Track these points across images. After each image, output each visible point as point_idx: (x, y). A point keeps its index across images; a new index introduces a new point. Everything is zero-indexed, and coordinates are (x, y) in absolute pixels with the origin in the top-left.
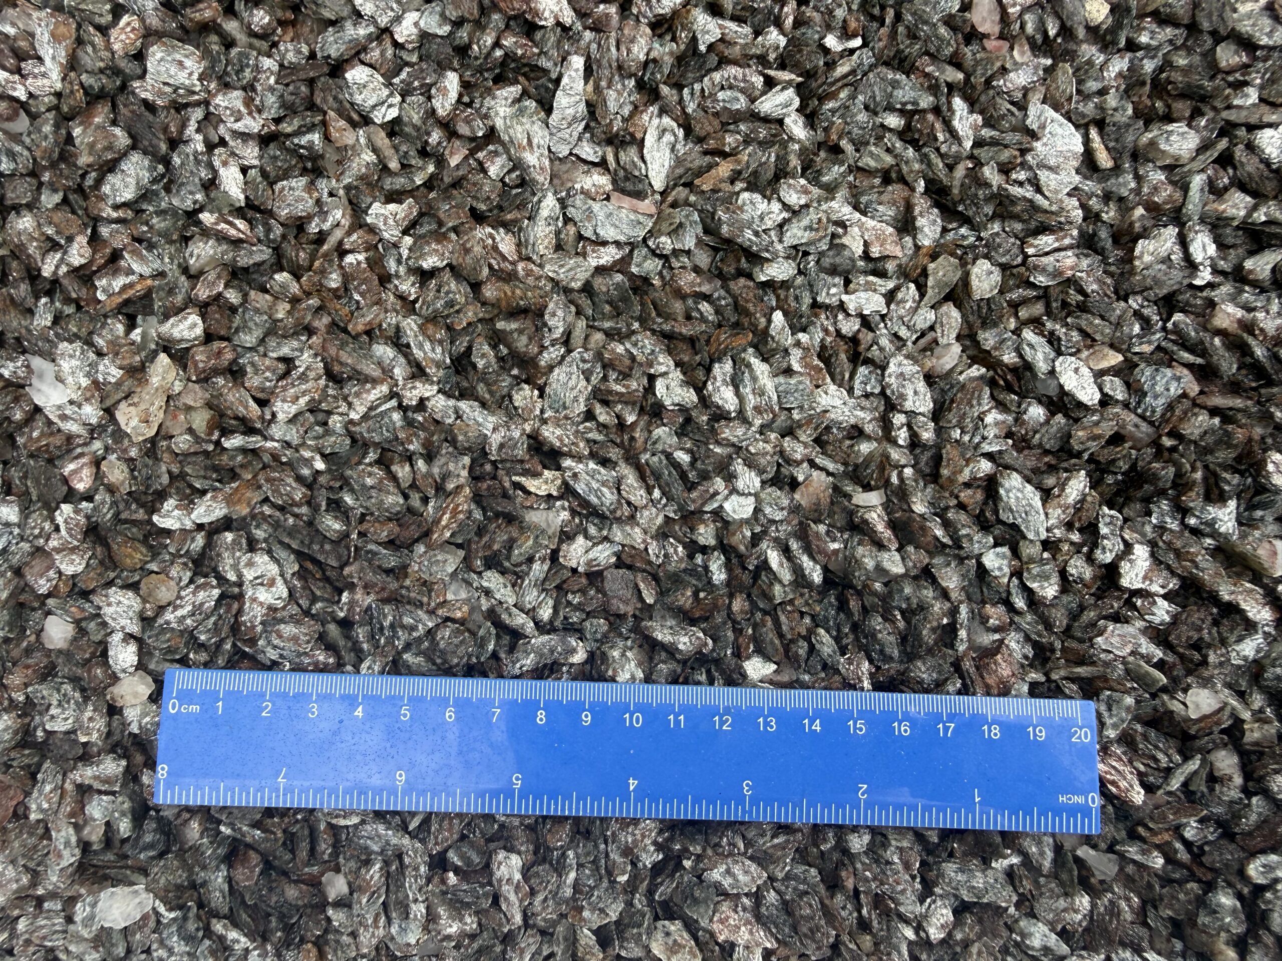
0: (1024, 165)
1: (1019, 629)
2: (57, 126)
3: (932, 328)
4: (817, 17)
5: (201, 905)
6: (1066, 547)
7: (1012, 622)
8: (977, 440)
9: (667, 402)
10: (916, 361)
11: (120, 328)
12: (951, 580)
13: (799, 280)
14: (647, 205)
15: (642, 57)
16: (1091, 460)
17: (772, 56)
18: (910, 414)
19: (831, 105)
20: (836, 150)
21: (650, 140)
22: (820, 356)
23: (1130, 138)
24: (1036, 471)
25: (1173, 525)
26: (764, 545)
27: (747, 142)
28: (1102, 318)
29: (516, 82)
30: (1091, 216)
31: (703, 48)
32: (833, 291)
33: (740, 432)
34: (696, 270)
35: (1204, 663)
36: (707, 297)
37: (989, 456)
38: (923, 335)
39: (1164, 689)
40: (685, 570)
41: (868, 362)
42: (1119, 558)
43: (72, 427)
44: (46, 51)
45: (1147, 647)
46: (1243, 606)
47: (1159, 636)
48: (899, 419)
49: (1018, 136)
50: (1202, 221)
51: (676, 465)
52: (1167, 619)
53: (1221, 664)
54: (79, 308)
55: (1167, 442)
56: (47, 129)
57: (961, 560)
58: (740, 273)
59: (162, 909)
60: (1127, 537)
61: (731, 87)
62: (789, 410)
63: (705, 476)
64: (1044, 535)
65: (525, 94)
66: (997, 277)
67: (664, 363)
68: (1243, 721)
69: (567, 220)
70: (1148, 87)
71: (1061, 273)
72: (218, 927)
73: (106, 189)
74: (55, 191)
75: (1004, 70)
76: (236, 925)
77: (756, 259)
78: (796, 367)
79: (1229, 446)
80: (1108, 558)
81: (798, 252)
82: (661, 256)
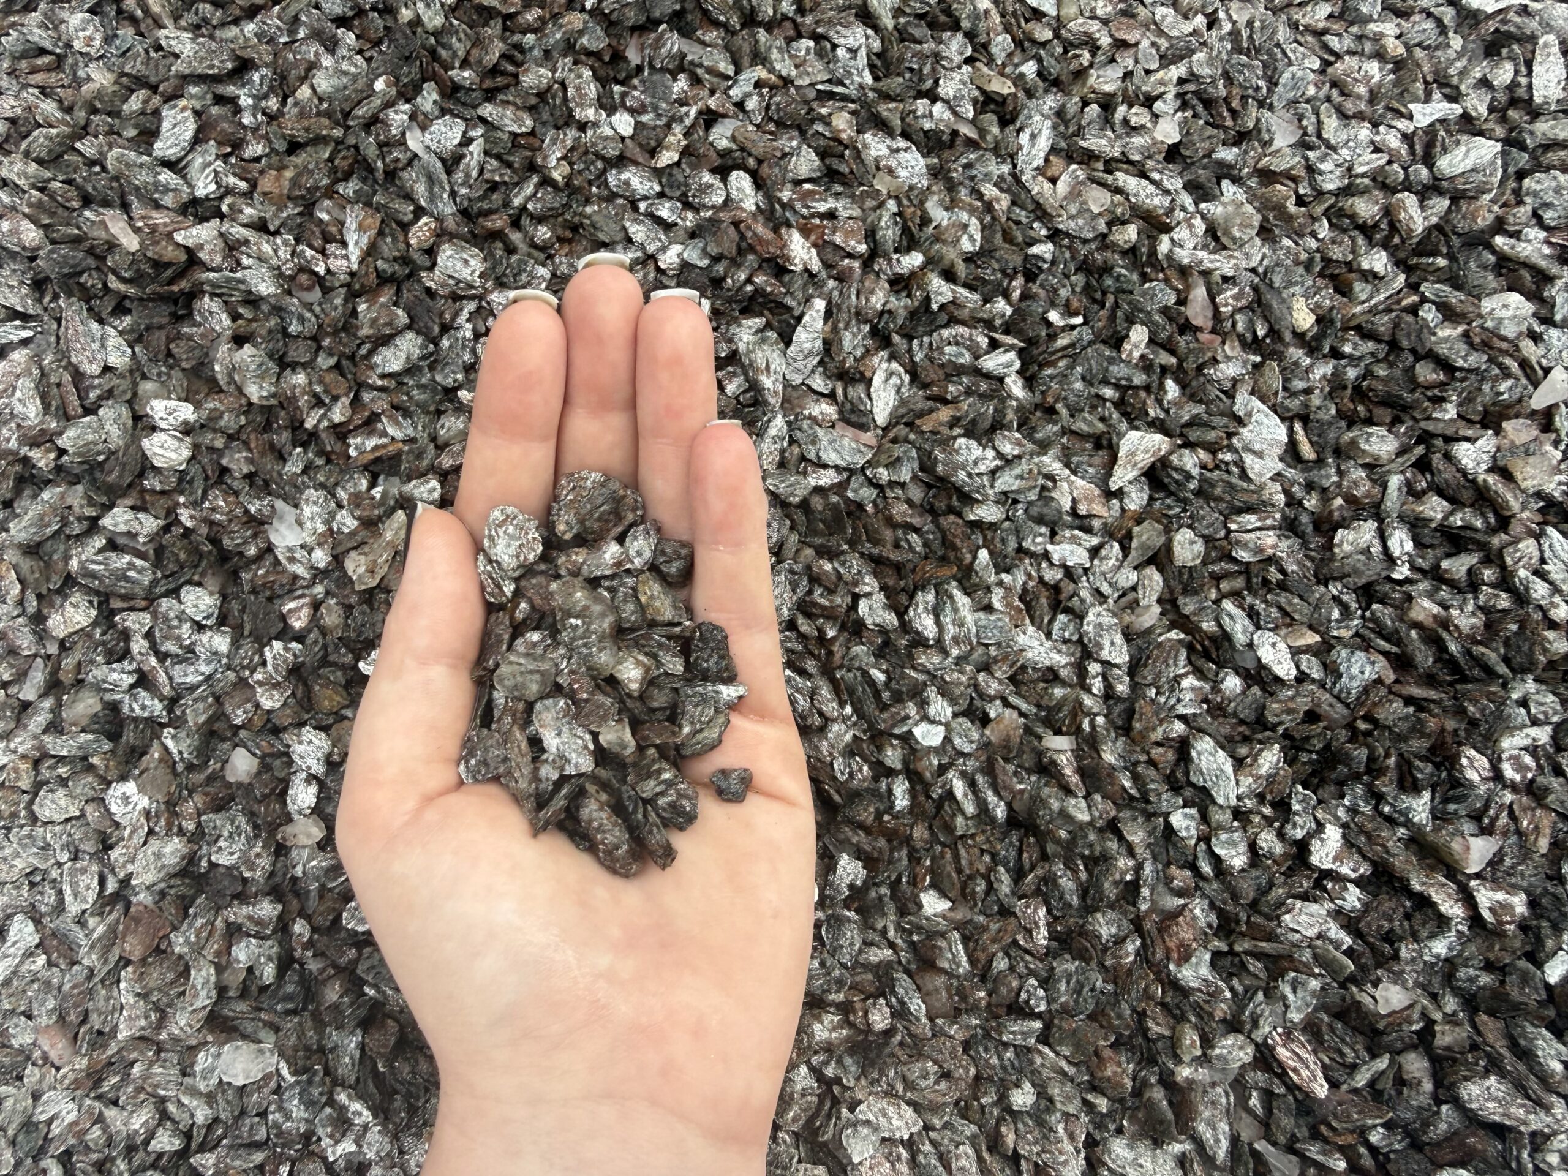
0: (1231, 448)
1: (1204, 896)
2: (346, 300)
3: (1134, 588)
4: (1042, 293)
5: (327, 1072)
6: (1257, 819)
7: (1197, 887)
8: (1172, 701)
9: (869, 621)
10: (1115, 615)
11: (364, 484)
12: (1137, 836)
13: (1007, 524)
14: (869, 437)
15: (879, 307)
16: (1286, 735)
17: (998, 322)
18: (1106, 663)
19: (1049, 371)
20: (1050, 412)
21: (878, 380)
22: (1021, 599)
23: (1332, 435)
24: (1230, 739)
25: (1366, 809)
26: (950, 775)
27: (968, 393)
28: (1301, 598)
29: (761, 315)
30: (1293, 502)
31: (935, 307)
32: (1039, 540)
33: (936, 660)
34: (909, 502)
35: (1396, 957)
36: (917, 530)
37: (1183, 718)
38: (1124, 595)
39: (1352, 979)
40: (867, 789)
41: (1067, 611)
42: (1310, 836)
43: (300, 570)
44: (351, 237)
45: (1335, 931)
46: (1436, 898)
47: (1349, 922)
48: (1094, 668)
49: (1225, 420)
50: (1401, 518)
51: (872, 683)
52: (1358, 905)
53: (1413, 960)
54: (329, 461)
55: (1362, 726)
56: (338, 301)
57: (1149, 816)
58: (951, 510)
59: (285, 1072)
60: (1319, 816)
61: (957, 344)
62: (987, 645)
63: (898, 698)
64: (1234, 802)
65: (768, 326)
66: (1199, 547)
67: (869, 584)
68: (1434, 1022)
69: (792, 441)
70: (1349, 391)
71: (1262, 551)
72: (342, 1097)
73: (377, 359)
74: (331, 355)
75: (1215, 361)
76: (361, 1097)
77: (968, 499)
78: (997, 605)
79: (1423, 735)
80: (1299, 834)
81: (1007, 499)
82: (877, 486)
